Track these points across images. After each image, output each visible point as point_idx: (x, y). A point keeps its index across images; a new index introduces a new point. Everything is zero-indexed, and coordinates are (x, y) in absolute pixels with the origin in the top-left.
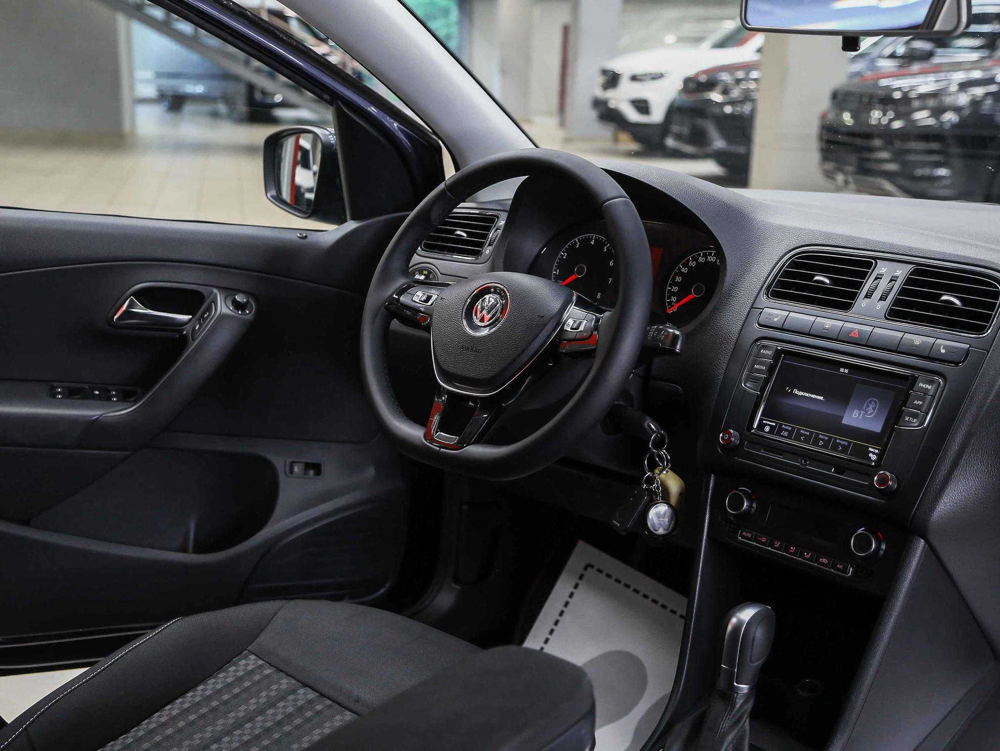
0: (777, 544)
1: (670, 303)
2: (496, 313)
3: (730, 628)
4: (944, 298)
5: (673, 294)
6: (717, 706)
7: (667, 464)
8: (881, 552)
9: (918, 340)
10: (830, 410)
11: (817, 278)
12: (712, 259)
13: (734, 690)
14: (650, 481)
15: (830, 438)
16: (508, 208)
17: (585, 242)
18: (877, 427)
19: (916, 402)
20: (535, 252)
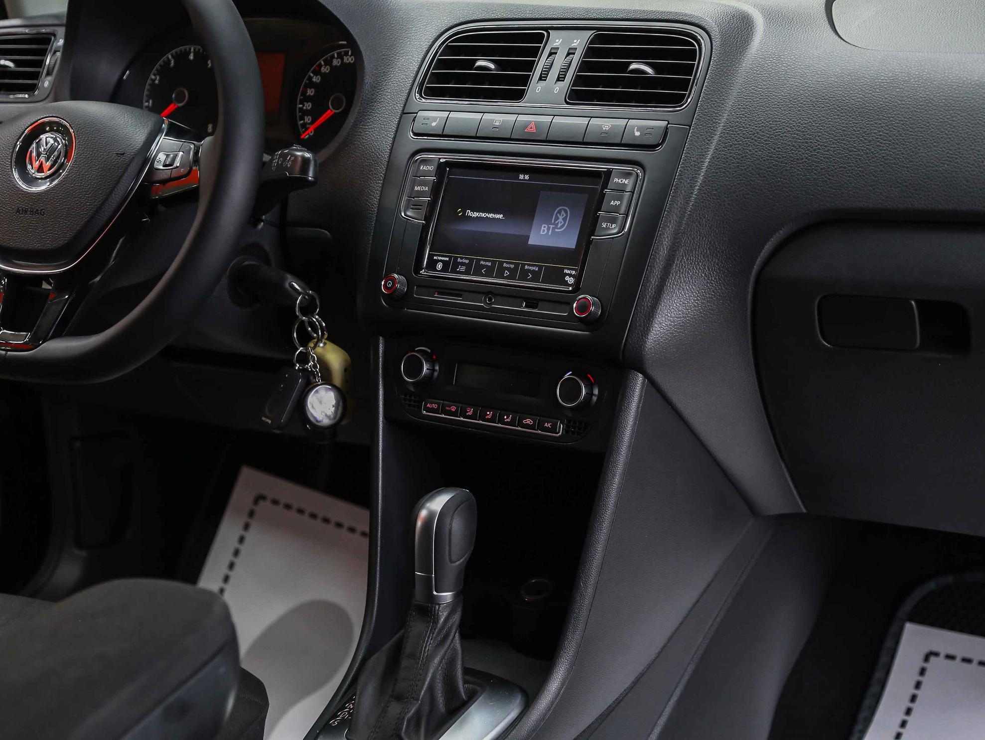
0: (470, 412)
1: (304, 125)
2: (58, 157)
3: (419, 524)
4: (633, 66)
5: (305, 113)
6: (416, 626)
7: (323, 334)
8: (595, 399)
9: (606, 124)
10: (512, 230)
11: (479, 63)
12: (349, 60)
13: (433, 600)
14: (304, 358)
15: (517, 265)
16: (64, 21)
17: (181, 58)
18: (570, 242)
19: (612, 203)
20: (116, 77)
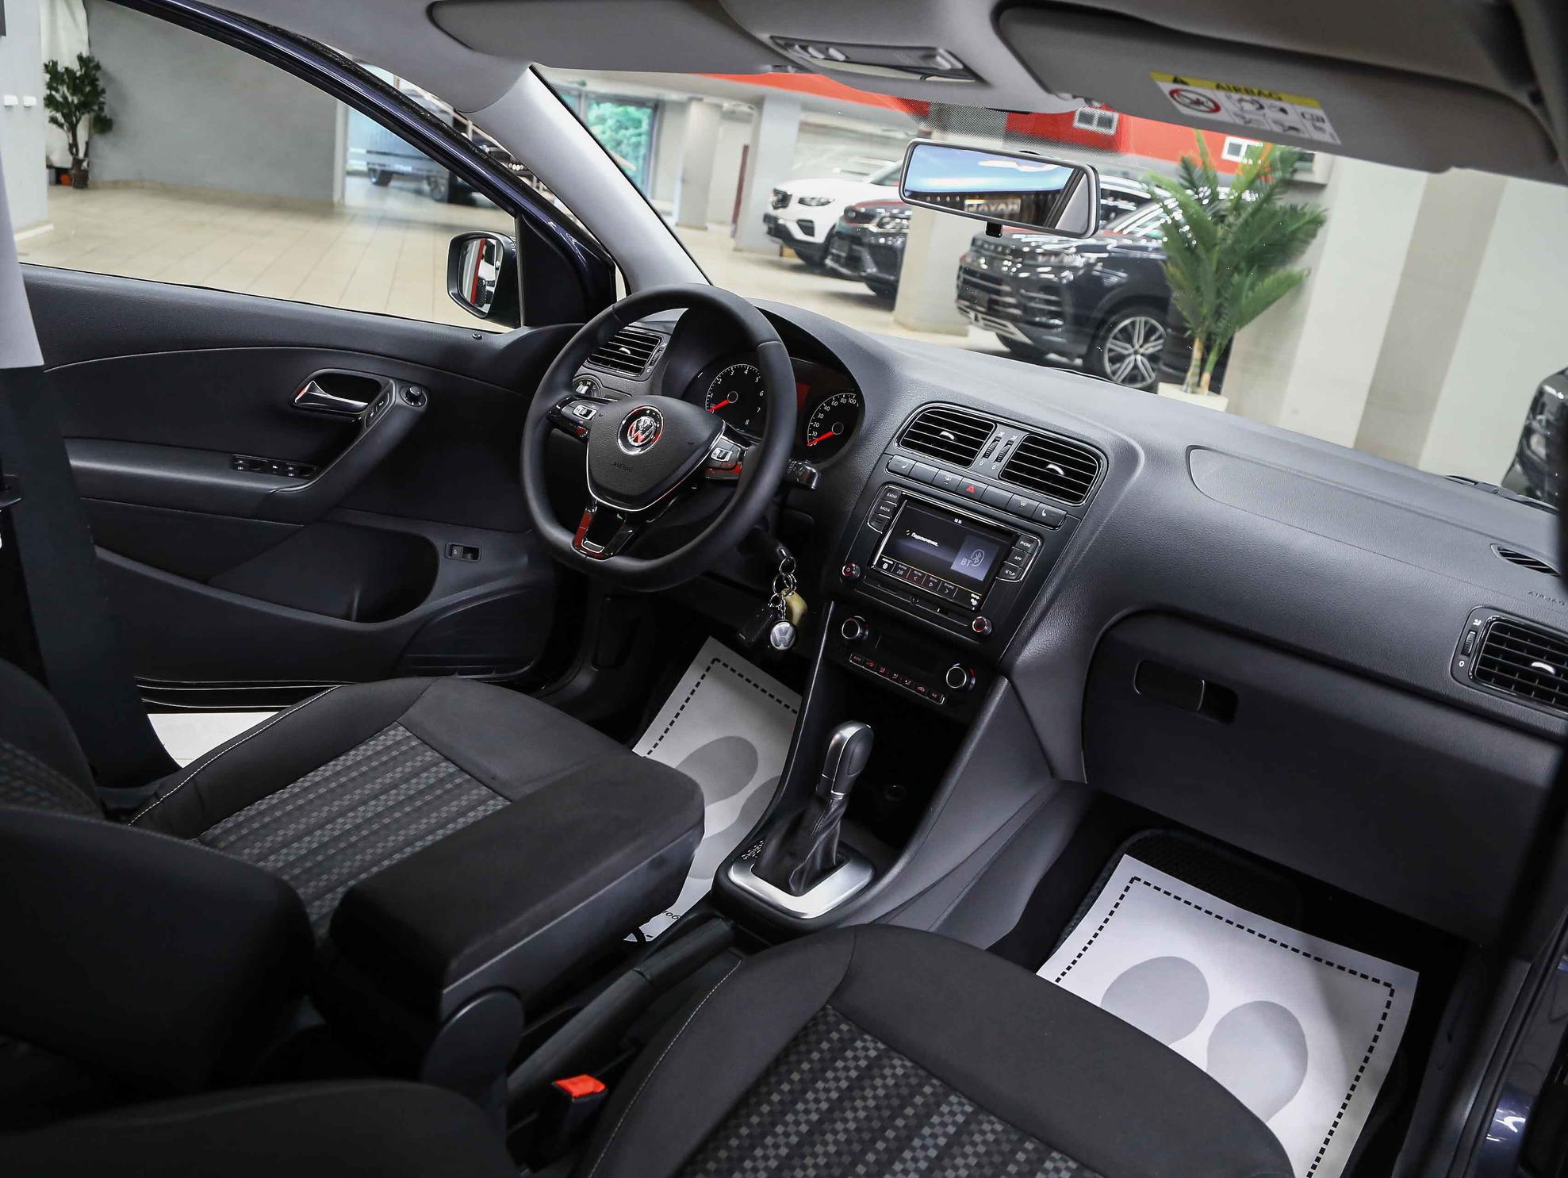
0: (883, 670)
1: (811, 437)
2: (650, 434)
3: (833, 742)
4: (1050, 466)
5: (813, 429)
6: (814, 809)
7: (793, 588)
8: (971, 686)
9: (1024, 502)
10: (941, 555)
11: (943, 433)
12: (852, 401)
13: (832, 797)
14: (777, 600)
15: (939, 581)
16: (672, 333)
17: (739, 371)
18: (980, 576)
19: (1016, 558)
20: (693, 375)
